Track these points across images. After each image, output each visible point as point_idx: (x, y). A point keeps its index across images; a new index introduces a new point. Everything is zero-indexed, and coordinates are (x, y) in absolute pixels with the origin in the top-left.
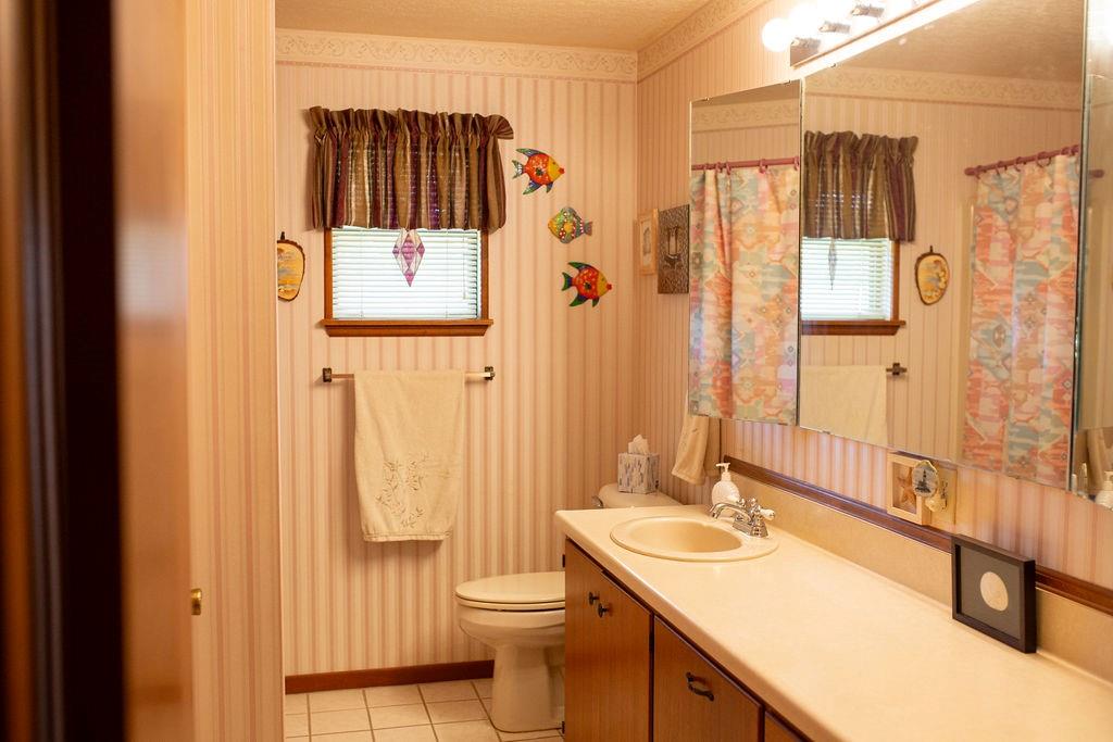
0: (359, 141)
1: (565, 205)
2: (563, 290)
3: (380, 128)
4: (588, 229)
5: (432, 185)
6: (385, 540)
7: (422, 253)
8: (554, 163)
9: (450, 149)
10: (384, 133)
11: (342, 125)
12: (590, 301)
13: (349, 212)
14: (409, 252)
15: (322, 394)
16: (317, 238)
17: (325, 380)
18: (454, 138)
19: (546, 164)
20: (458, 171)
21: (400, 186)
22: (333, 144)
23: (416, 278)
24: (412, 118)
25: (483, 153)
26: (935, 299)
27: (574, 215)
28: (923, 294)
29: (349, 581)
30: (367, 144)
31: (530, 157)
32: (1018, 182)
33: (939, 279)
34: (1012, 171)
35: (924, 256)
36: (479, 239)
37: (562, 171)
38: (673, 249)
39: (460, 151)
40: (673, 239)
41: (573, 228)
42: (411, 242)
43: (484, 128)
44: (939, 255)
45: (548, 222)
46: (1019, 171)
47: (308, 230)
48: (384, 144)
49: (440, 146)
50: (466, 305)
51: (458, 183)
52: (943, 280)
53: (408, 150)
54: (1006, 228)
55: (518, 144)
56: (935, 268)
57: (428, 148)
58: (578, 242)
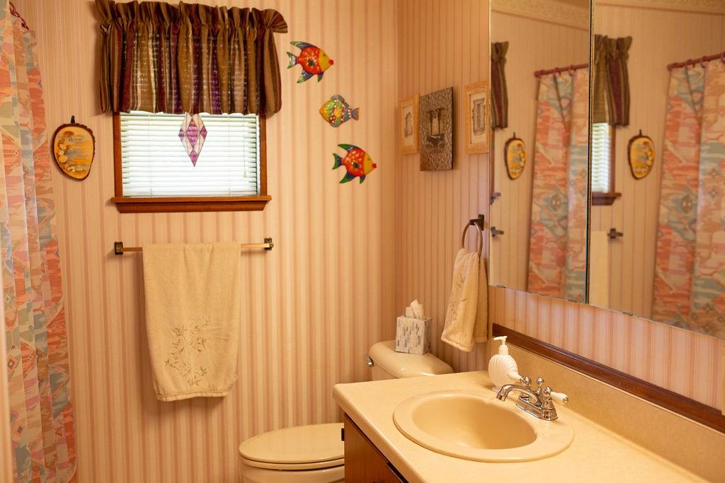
0: (143, 32)
1: (334, 93)
2: (334, 168)
3: (164, 20)
4: (355, 115)
5: (213, 74)
6: (174, 399)
7: (204, 136)
8: (325, 55)
9: (229, 41)
10: (167, 24)
11: (127, 16)
12: (358, 179)
13: (135, 98)
14: (194, 135)
15: (113, 266)
16: (107, 122)
17: (117, 254)
18: (233, 31)
19: (317, 55)
20: (237, 62)
21: (183, 74)
22: (119, 34)
23: (199, 159)
24: (193, 10)
25: (259, 44)
26: (644, 174)
27: (343, 102)
28: (634, 169)
29: (143, 431)
30: (151, 35)
31: (302, 50)
32: (704, 77)
33: (647, 158)
34: (698, 68)
35: (635, 138)
36: (258, 123)
37: (331, 62)
38: (435, 130)
39: (238, 42)
40: (435, 121)
41: (340, 114)
42: (195, 126)
43: (261, 21)
44: (647, 137)
45: (320, 108)
46: (704, 67)
47: (97, 113)
48: (167, 36)
49: (220, 38)
50: (247, 183)
51: (237, 73)
52: (650, 158)
53: (190, 41)
54: (693, 115)
55: (292, 36)
56: (644, 148)
57: (208, 40)
58: (345, 127)
